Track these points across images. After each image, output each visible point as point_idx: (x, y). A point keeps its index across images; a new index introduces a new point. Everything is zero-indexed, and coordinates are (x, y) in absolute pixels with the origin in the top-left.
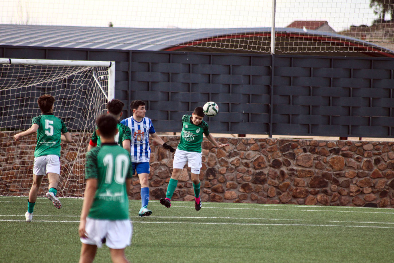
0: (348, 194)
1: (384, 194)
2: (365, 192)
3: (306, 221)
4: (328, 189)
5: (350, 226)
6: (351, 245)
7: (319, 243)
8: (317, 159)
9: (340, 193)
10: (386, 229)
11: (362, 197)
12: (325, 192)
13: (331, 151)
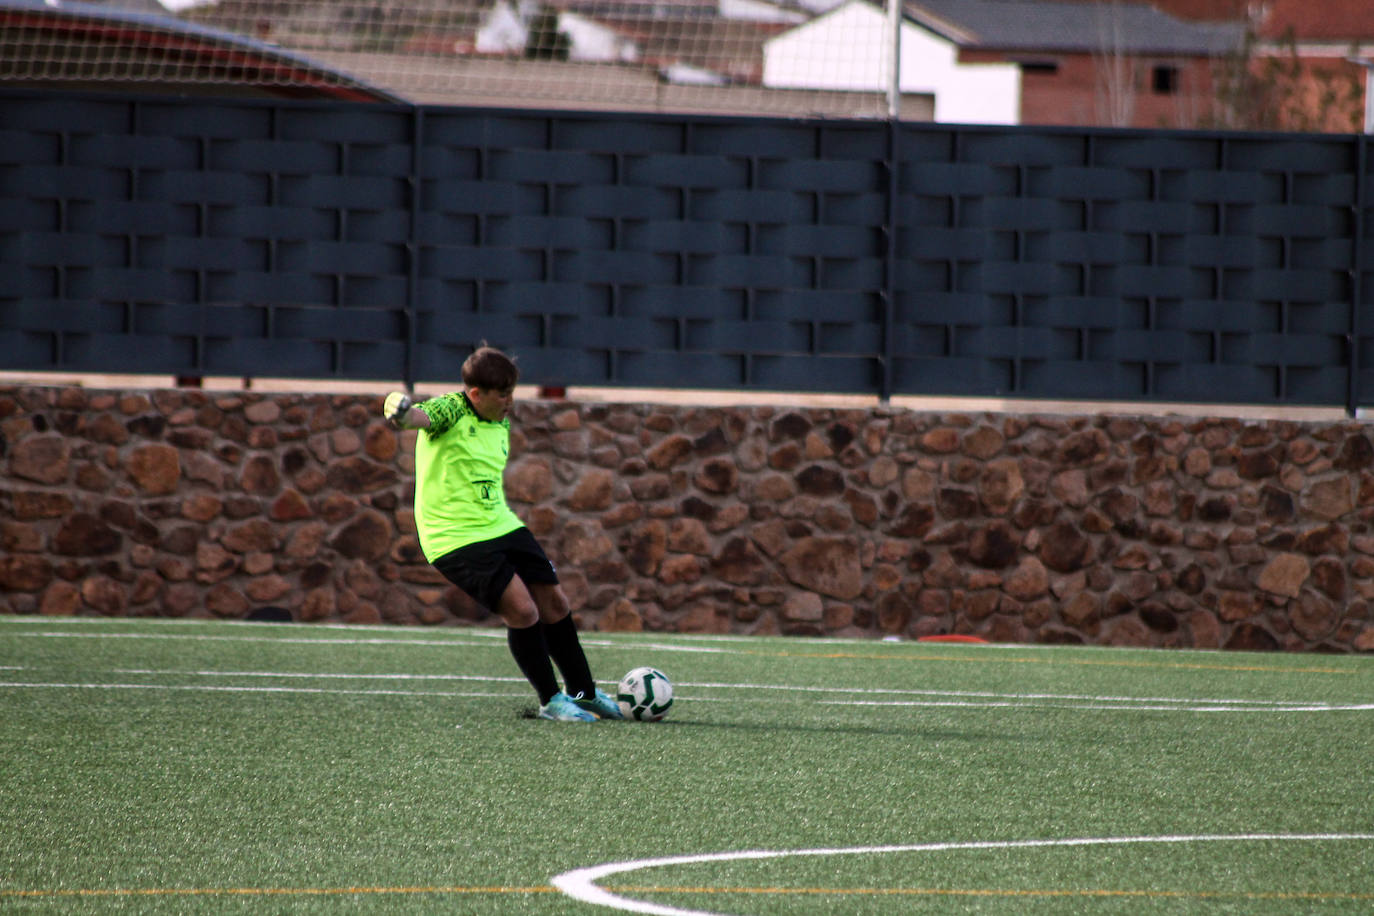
0: (192, 576)
1: (314, 575)
2: (250, 567)
3: (36, 672)
4: (120, 558)
5: (187, 688)
6: (185, 754)
7: (73, 748)
8: (82, 453)
9: (162, 573)
10: (310, 699)
11: (239, 587)
12: (112, 570)
13: (132, 427)
